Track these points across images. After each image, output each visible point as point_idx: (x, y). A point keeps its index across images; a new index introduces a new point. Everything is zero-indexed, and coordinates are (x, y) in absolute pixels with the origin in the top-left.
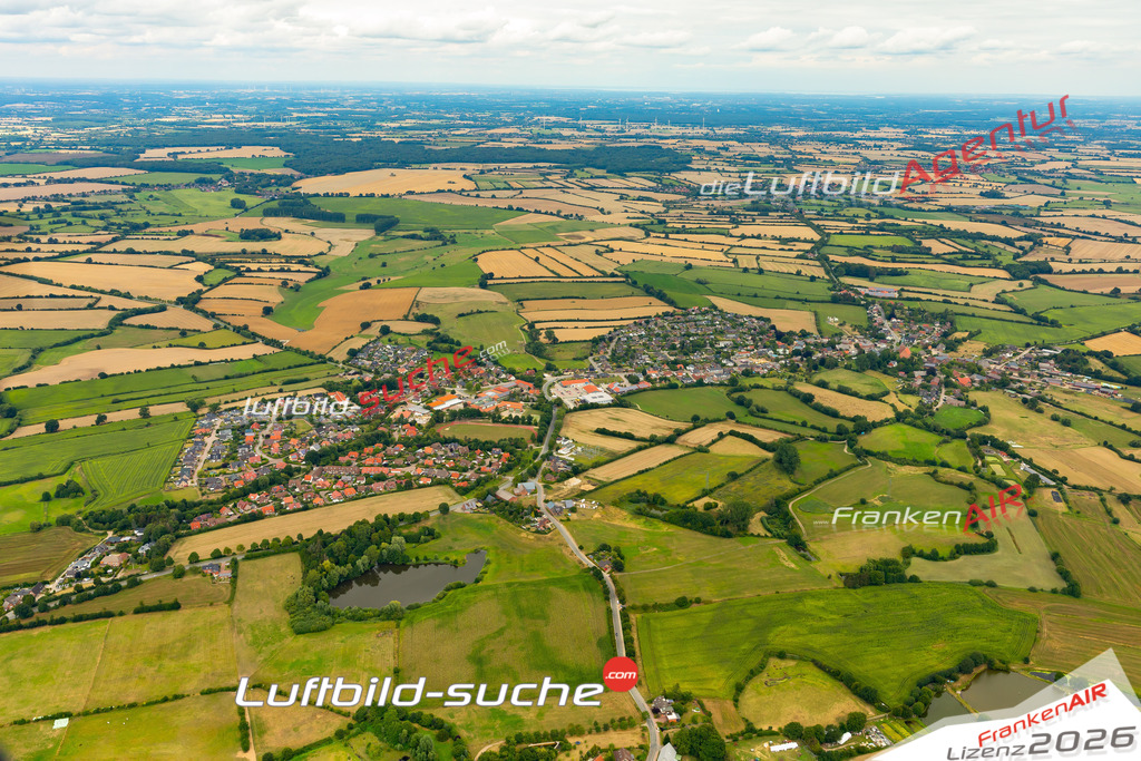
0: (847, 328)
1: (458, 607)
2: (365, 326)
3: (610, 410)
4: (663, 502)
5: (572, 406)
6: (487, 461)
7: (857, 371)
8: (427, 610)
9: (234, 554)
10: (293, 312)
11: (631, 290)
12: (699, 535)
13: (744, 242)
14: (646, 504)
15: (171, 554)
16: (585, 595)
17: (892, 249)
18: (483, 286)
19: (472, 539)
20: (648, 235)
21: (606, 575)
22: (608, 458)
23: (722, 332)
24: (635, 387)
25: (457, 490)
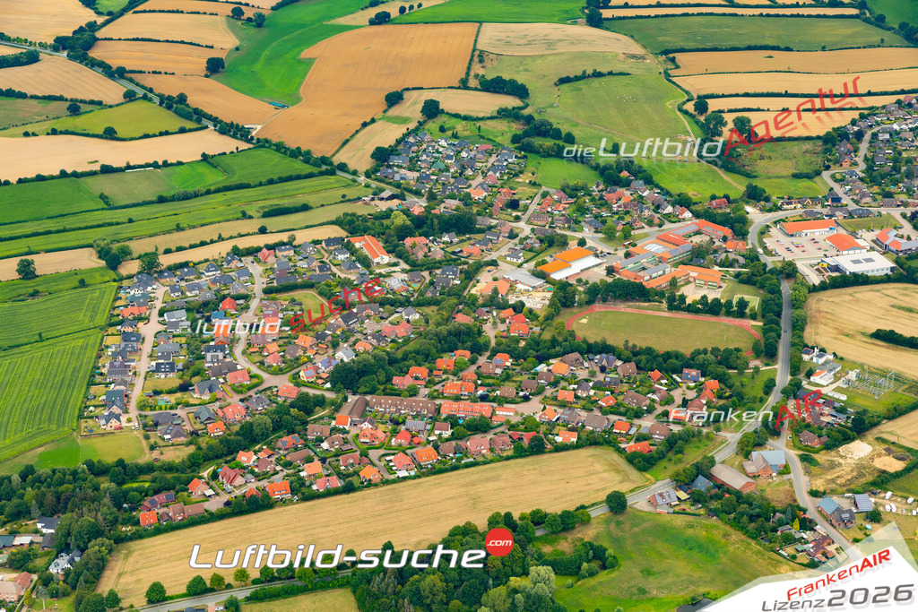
2: (394, 99)
3: (893, 289)
5: (815, 279)
6: (677, 395)
9: (229, 586)
10: (257, 67)
11: (875, 34)
15: (110, 580)
18: (594, 21)
25: (632, 459)
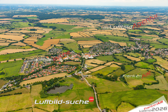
0: (132, 45)
1: (69, 93)
2: (52, 45)
3: (93, 59)
4: (103, 75)
5: (87, 59)
6: (73, 68)
7: (134, 53)
8: (64, 94)
9: (31, 84)
10: (39, 43)
11: (95, 39)
12: (109, 81)
13: (114, 31)
14: (100, 76)
15: (20, 84)
16: (90, 91)
17: (139, 32)
18: (71, 38)
19: (71, 82)
20: (98, 30)
21: (93, 88)
22: (93, 68)
23: (111, 46)
24: (97, 56)
25: (68, 73)
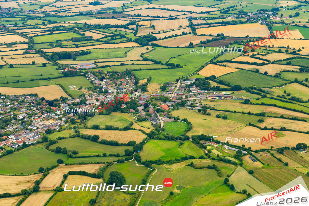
7: (107, 114)
